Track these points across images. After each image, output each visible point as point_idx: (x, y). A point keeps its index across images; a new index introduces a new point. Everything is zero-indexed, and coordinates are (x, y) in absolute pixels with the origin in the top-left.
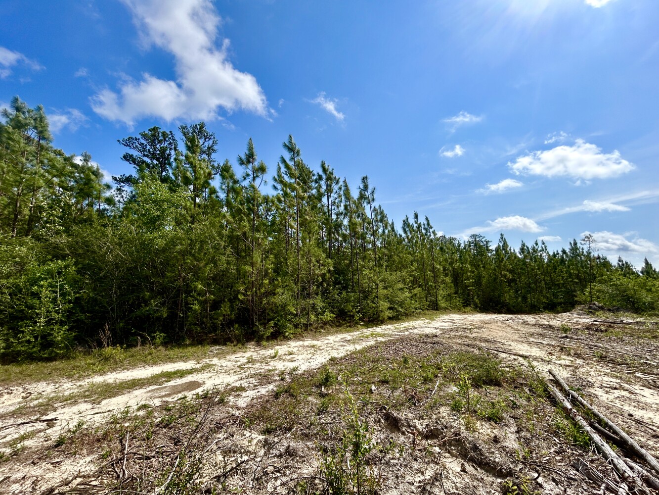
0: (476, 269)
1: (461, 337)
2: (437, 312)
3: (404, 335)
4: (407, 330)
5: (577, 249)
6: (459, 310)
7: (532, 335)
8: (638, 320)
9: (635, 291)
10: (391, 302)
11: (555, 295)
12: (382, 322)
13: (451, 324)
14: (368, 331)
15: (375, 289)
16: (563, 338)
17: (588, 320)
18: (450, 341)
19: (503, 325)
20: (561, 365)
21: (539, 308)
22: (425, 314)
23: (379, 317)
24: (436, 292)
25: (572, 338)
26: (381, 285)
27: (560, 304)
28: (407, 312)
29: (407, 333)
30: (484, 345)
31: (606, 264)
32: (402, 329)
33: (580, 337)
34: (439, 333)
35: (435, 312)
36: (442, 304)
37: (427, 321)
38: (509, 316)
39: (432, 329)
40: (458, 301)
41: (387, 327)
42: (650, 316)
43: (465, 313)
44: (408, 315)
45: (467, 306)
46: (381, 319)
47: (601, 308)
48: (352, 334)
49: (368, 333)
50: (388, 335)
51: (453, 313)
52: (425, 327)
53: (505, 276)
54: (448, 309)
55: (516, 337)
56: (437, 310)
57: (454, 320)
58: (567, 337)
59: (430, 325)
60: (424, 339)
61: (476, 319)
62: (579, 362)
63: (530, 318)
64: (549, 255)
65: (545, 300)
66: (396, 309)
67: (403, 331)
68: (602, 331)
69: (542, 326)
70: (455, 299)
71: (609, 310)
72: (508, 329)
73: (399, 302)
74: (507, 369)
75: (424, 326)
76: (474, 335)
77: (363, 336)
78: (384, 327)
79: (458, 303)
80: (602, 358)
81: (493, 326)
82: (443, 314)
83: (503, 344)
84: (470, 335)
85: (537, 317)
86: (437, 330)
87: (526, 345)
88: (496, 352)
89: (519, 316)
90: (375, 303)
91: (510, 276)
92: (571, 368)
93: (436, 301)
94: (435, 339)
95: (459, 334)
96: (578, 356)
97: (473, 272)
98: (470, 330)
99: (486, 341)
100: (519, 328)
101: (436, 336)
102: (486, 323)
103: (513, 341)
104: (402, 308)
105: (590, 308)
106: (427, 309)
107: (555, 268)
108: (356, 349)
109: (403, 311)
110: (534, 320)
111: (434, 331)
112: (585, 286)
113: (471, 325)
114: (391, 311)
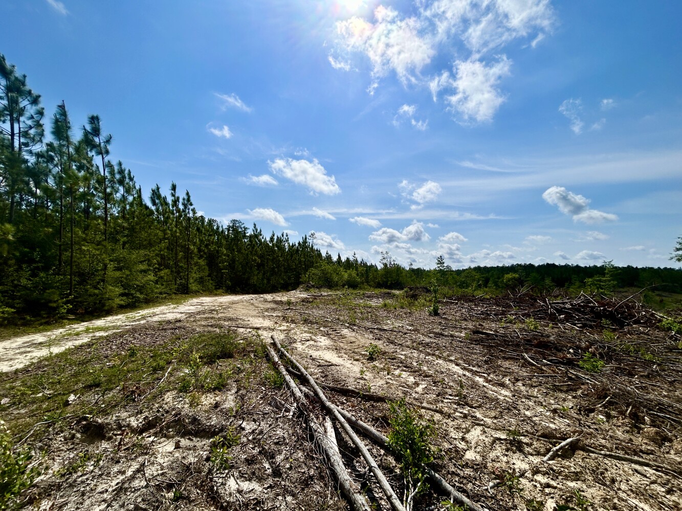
0: (231, 253)
1: (207, 319)
2: (187, 295)
3: (139, 325)
4: (144, 318)
5: (306, 242)
6: (210, 292)
7: (267, 310)
8: (330, 293)
9: (331, 274)
10: (124, 286)
11: (289, 278)
12: (109, 313)
13: (199, 307)
14: (81, 327)
15: (101, 270)
16: (287, 310)
17: (304, 295)
18: (194, 324)
19: (248, 304)
20: (281, 330)
21: (278, 288)
22: (171, 299)
23: (104, 305)
24: (188, 274)
25: (292, 309)
26: (111, 266)
27: (291, 284)
28: (148, 298)
29: (142, 322)
30: (226, 323)
31: (320, 255)
32: (137, 318)
33: (297, 308)
34: (183, 317)
35: (184, 296)
36: (194, 287)
37: (172, 306)
38: (253, 296)
39: (177, 314)
40: (210, 284)
41: (115, 317)
42: (335, 290)
43: (216, 295)
44: (150, 301)
45: (219, 289)
46: (106, 308)
47: (313, 286)
48: (49, 333)
49: (81, 329)
50: (114, 327)
51: (203, 296)
52: (169, 313)
53: (255, 260)
54: (199, 292)
55: (255, 313)
56: (187, 293)
57: (203, 303)
58: (289, 309)
59: (175, 310)
60: (164, 326)
61: (225, 300)
62: (293, 326)
63: (269, 297)
64: (289, 245)
65: (282, 282)
66: (132, 295)
67: (139, 320)
68: (310, 302)
69: (276, 302)
70: (208, 282)
71: (317, 287)
72: (251, 307)
73: (138, 286)
74: (241, 341)
75: (168, 311)
76: (220, 315)
77: (70, 334)
78: (110, 318)
79: (210, 286)
80: (306, 321)
81: (239, 306)
82: (192, 297)
83: (244, 320)
84: (216, 316)
85: (274, 295)
86: (183, 315)
87: (261, 319)
88: (236, 328)
89: (262, 296)
90: (99, 289)
91: (259, 261)
92: (286, 332)
93: (187, 284)
94: (178, 324)
95: (206, 315)
96: (293, 322)
97: (228, 256)
98: (217, 311)
99: (230, 319)
100: (260, 305)
101: (180, 321)
102: (233, 303)
103: (252, 316)
104: (141, 293)
105: (307, 286)
106: (175, 293)
107: (292, 256)
108: (51, 353)
109: (142, 296)
110: (272, 298)
111: (179, 316)
112: (307, 271)
113: (219, 306)
114: (124, 298)
